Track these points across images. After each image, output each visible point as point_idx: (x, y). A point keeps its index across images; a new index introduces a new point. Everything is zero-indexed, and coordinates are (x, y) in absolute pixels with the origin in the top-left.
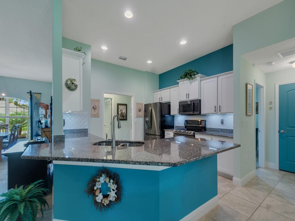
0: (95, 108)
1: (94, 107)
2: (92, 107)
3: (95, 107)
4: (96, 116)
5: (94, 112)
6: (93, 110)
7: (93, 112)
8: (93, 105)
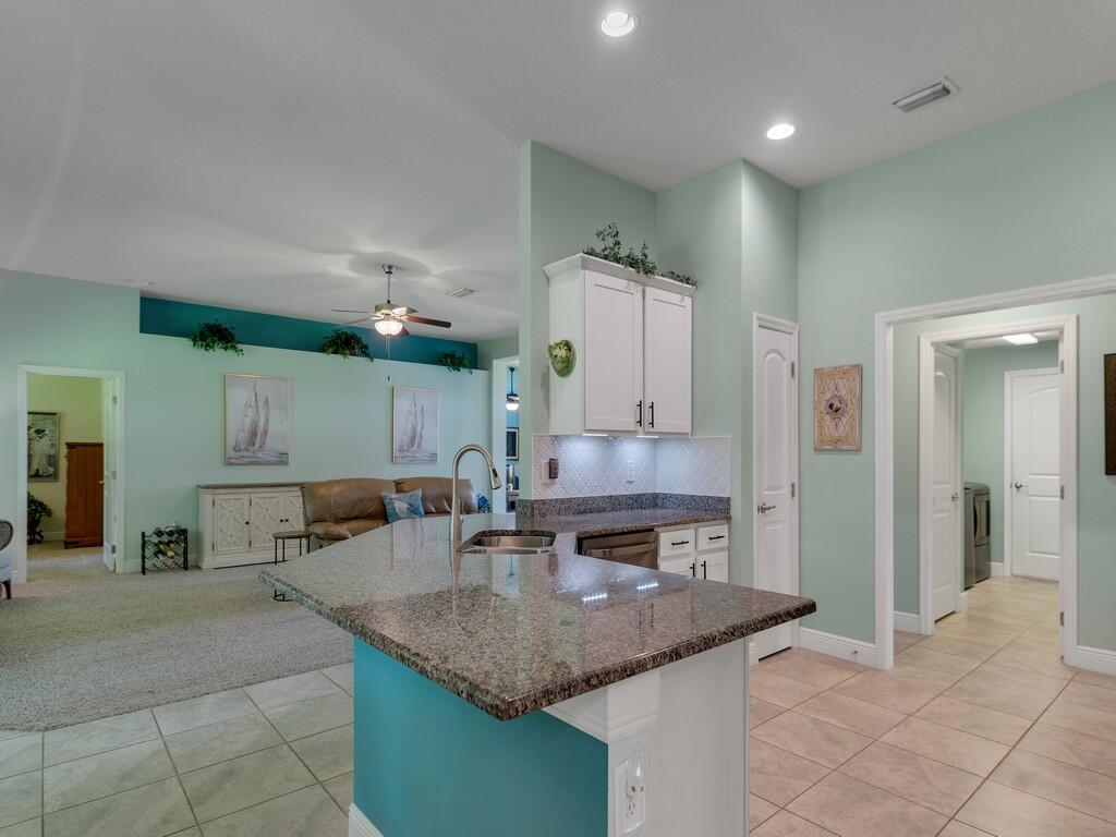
0: (837, 410)
1: (831, 406)
2: (823, 407)
3: (837, 404)
4: (845, 447)
5: (832, 428)
6: (827, 418)
7: (830, 429)
8: (828, 397)
